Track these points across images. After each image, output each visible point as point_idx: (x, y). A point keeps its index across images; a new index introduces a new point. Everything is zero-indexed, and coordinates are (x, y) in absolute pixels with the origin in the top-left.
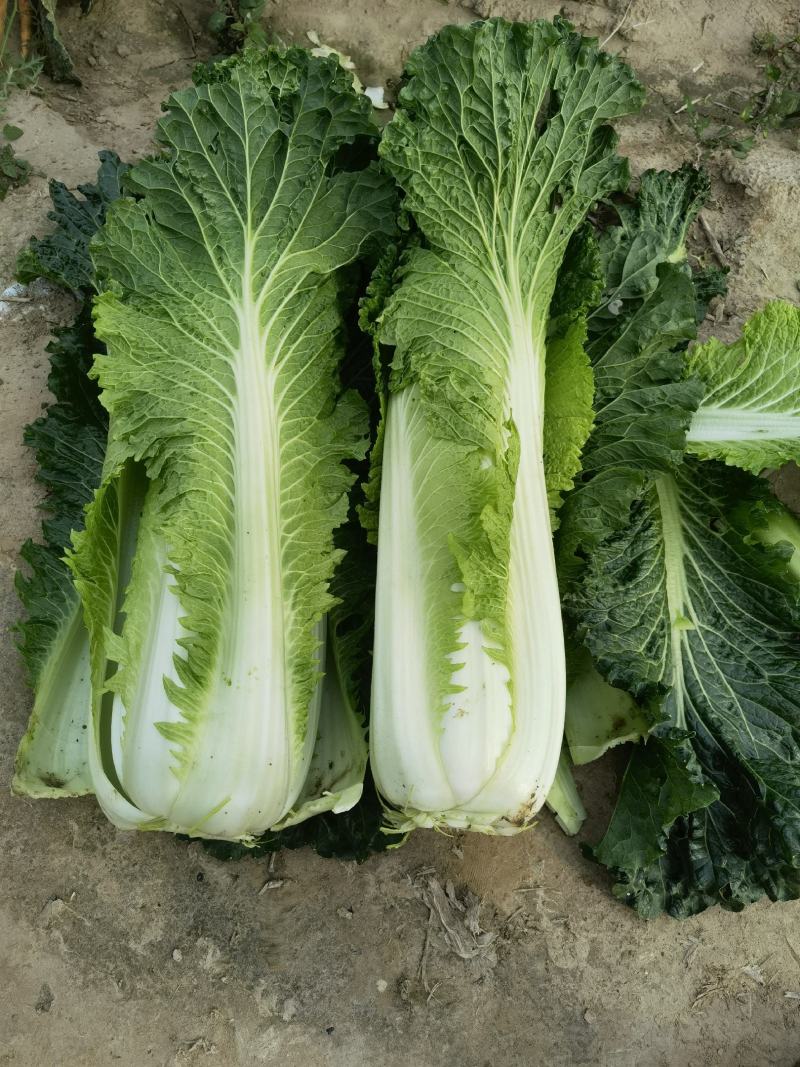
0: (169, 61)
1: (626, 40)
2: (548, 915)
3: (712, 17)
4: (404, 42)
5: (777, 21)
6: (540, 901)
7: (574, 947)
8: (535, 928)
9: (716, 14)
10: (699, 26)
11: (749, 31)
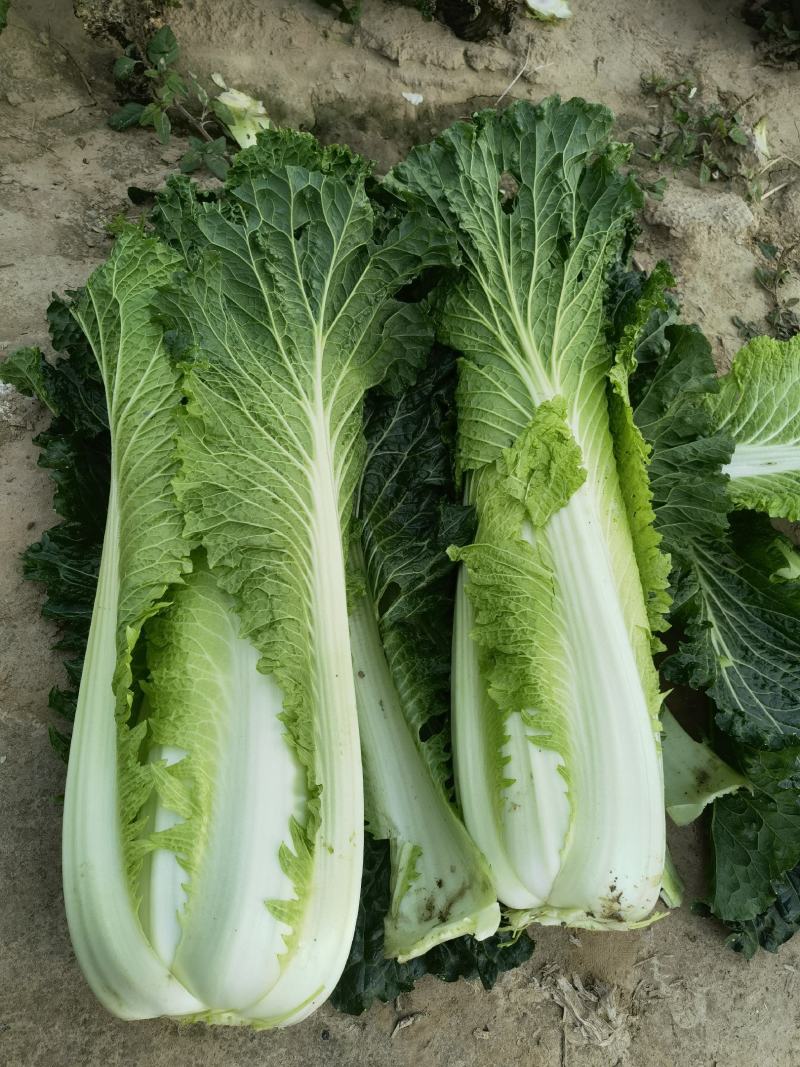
0: (68, 110)
1: (529, 82)
2: (665, 980)
3: (603, 60)
4: (314, 86)
5: (658, 63)
6: (656, 969)
7: (693, 1006)
8: (656, 997)
9: (605, 56)
10: (592, 67)
11: (637, 74)
